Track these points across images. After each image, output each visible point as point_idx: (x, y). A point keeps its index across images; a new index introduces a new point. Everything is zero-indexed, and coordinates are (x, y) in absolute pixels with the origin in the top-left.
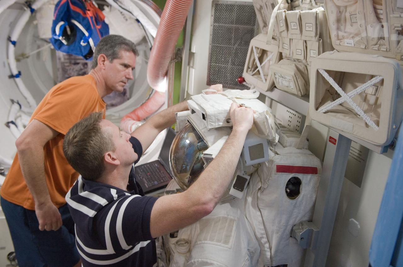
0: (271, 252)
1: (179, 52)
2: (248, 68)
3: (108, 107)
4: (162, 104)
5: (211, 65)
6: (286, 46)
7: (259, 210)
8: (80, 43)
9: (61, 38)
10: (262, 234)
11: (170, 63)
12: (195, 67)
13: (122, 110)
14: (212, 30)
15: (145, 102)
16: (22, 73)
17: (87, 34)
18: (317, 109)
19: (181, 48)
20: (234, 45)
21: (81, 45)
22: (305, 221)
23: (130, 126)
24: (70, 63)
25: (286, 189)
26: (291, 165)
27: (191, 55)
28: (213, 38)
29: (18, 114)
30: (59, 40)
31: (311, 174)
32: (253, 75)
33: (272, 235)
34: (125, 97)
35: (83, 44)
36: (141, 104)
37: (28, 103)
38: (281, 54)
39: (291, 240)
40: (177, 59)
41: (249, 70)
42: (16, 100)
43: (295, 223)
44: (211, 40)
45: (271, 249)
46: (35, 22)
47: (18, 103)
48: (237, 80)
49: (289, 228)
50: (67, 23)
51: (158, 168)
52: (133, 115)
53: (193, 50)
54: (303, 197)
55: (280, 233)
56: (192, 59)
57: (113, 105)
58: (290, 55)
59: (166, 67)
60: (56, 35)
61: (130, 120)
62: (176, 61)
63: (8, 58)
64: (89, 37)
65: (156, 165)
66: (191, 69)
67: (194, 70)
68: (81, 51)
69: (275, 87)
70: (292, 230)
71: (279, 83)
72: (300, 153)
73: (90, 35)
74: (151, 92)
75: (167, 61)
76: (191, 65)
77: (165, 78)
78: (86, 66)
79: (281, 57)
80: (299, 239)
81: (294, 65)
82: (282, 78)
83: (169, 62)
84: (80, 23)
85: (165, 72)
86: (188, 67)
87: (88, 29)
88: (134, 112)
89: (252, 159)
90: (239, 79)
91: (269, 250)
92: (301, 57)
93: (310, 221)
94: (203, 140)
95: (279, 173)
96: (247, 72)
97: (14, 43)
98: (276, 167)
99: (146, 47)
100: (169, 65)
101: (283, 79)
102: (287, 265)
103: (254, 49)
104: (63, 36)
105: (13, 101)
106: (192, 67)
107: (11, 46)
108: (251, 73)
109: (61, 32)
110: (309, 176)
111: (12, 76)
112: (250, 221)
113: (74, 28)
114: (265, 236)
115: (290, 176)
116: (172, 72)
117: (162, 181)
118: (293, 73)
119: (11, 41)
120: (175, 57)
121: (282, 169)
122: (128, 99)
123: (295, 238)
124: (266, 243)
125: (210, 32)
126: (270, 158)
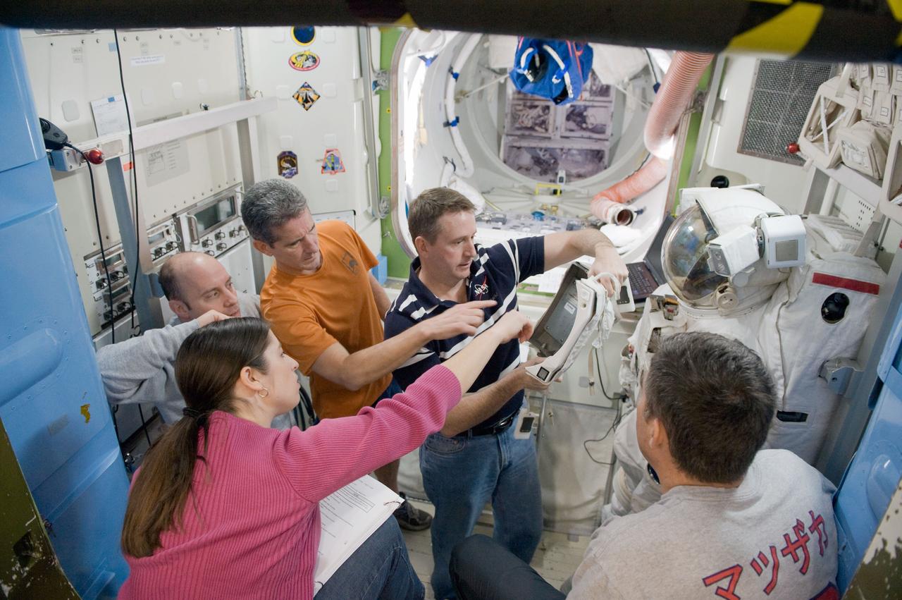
0: (785, 392)
1: (700, 98)
2: (809, 129)
3: (572, 179)
4: (661, 178)
5: (748, 121)
6: (869, 101)
7: (779, 331)
8: (551, 79)
9: (526, 72)
10: (777, 365)
11: (684, 114)
12: (722, 123)
13: (594, 184)
14: (758, 65)
15: (633, 174)
16: (460, 120)
17: (562, 66)
18: (890, 199)
19: (704, 92)
20: (792, 91)
21: (553, 83)
22: (845, 359)
23: (605, 208)
24: (524, 106)
25: (822, 309)
26: (837, 276)
27: (719, 103)
28: (758, 78)
29: (452, 179)
30: (523, 74)
31: (866, 294)
32: (813, 142)
33: (791, 367)
34: (601, 164)
35: (555, 81)
36: (627, 176)
37: (464, 163)
38: (859, 112)
39: (819, 381)
40: (696, 109)
41: (810, 133)
42: (450, 159)
43: (829, 358)
44: (755, 82)
45: (785, 387)
46: (486, 45)
47: (453, 163)
48: (786, 147)
49: (818, 363)
50: (537, 50)
51: (641, 273)
52: (611, 194)
53: (723, 97)
54: (847, 324)
55: (803, 367)
56: (720, 110)
57: (580, 176)
58: (871, 114)
59: (677, 121)
60: (520, 68)
61: (606, 200)
62: (694, 112)
63: (445, 97)
64: (565, 71)
65: (639, 268)
66: (715, 126)
67: (719, 127)
68: (551, 90)
69: (843, 163)
70: (822, 367)
71: (848, 156)
72: (856, 262)
73: (567, 69)
74: (645, 157)
75: (679, 112)
76: (717, 118)
77: (673, 137)
78: (547, 111)
79: (858, 117)
80: (829, 378)
81: (873, 131)
82: (852, 150)
83: (681, 113)
84: (554, 49)
85: (673, 128)
86: (711, 123)
87: (565, 58)
88: (614, 188)
89: (778, 259)
90: (790, 147)
91: (783, 388)
92: (887, 121)
93: (854, 359)
94: (713, 229)
95: (815, 284)
96: (805, 136)
97: (456, 76)
98: (813, 275)
99: (646, 81)
100: (680, 118)
101: (855, 151)
102: (807, 415)
103: (822, 100)
104: (529, 70)
105: (446, 159)
106: (718, 123)
107: (452, 80)
108: (810, 137)
109: (527, 63)
110: (863, 296)
111: (447, 124)
112: (763, 346)
113: (545, 57)
114: (780, 368)
115: (833, 290)
116: (684, 129)
117: (645, 291)
118: (868, 144)
119: (452, 73)
120: (692, 105)
121: (821, 279)
122: (606, 168)
123: (824, 378)
124: (780, 378)
125: (755, 69)
126: (807, 262)
